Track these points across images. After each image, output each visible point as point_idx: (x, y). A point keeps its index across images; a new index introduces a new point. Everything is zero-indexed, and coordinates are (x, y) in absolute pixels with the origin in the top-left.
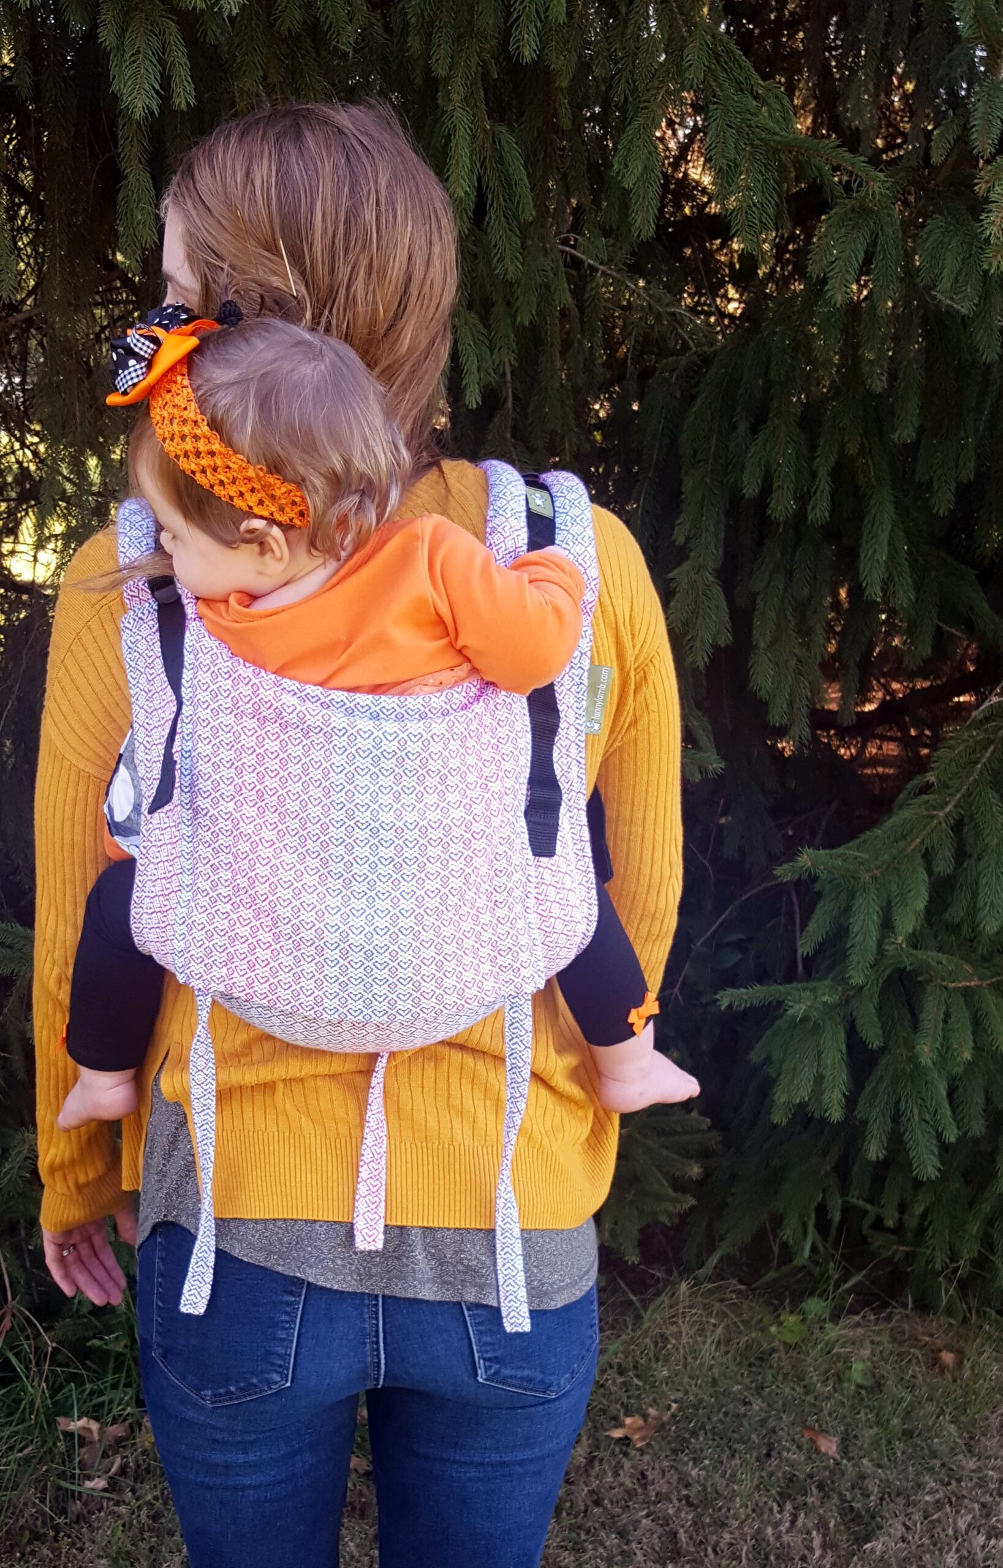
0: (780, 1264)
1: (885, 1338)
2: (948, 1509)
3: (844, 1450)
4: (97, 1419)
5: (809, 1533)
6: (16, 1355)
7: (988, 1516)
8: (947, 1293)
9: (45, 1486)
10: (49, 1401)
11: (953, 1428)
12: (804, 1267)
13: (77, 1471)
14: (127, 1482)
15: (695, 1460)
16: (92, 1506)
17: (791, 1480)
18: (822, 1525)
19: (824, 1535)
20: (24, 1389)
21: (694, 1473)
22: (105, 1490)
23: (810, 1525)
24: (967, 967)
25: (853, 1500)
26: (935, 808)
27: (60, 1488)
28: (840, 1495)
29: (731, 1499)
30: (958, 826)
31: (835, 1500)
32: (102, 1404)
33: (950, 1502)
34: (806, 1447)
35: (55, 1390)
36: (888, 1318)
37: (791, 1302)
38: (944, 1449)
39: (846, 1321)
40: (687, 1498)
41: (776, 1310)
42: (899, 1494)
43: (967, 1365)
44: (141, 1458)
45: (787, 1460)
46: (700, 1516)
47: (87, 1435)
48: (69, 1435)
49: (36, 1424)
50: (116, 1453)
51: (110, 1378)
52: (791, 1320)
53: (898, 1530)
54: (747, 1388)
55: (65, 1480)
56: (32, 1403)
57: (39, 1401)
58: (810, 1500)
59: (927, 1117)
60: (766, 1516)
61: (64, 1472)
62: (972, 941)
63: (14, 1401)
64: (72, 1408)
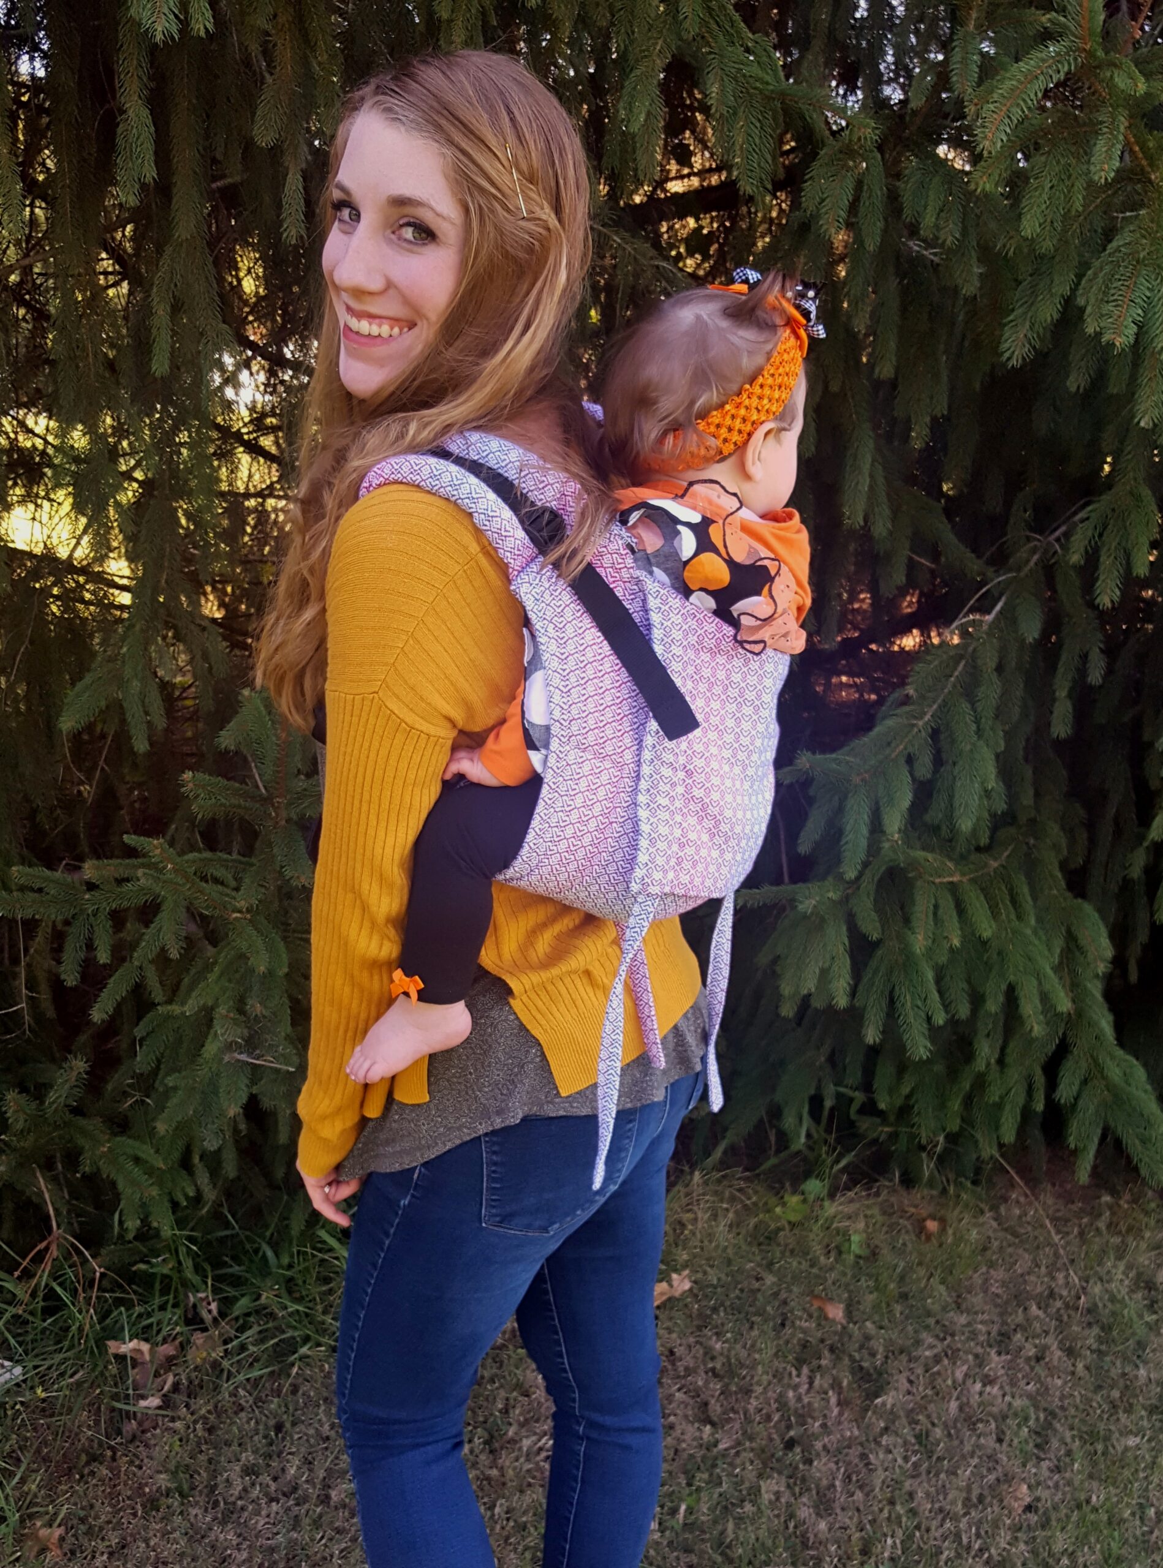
0: (778, 1151)
1: (876, 1211)
2: (946, 1361)
3: (849, 1313)
4: (146, 1340)
5: (826, 1393)
6: (60, 1285)
7: (980, 1366)
8: (928, 1167)
9: (99, 1408)
10: (98, 1327)
11: (942, 1288)
12: (799, 1152)
13: (131, 1392)
14: (180, 1398)
15: (717, 1334)
16: (147, 1425)
17: (804, 1347)
18: (836, 1385)
19: (839, 1394)
20: (71, 1316)
21: (718, 1346)
22: (159, 1408)
23: (826, 1386)
24: (950, 864)
25: (862, 1360)
26: (916, 718)
27: (113, 1410)
28: (850, 1356)
29: (753, 1367)
30: (935, 734)
31: (846, 1361)
32: (151, 1325)
33: (946, 1355)
34: (815, 1315)
35: (103, 1316)
36: (877, 1194)
37: (792, 1185)
38: (936, 1308)
39: (840, 1199)
40: (713, 1370)
41: (778, 1193)
42: (901, 1352)
43: (950, 1231)
44: (194, 1374)
45: (800, 1328)
46: (727, 1385)
47: (137, 1356)
48: (121, 1358)
49: (86, 1349)
50: (168, 1370)
51: (157, 1301)
52: (794, 1200)
53: (904, 1385)
54: (759, 1265)
55: (118, 1401)
56: (80, 1329)
57: (87, 1327)
58: (824, 1362)
59: (919, 1003)
60: (786, 1381)
61: (116, 1394)
62: (950, 841)
63: (61, 1329)
64: (122, 1329)
